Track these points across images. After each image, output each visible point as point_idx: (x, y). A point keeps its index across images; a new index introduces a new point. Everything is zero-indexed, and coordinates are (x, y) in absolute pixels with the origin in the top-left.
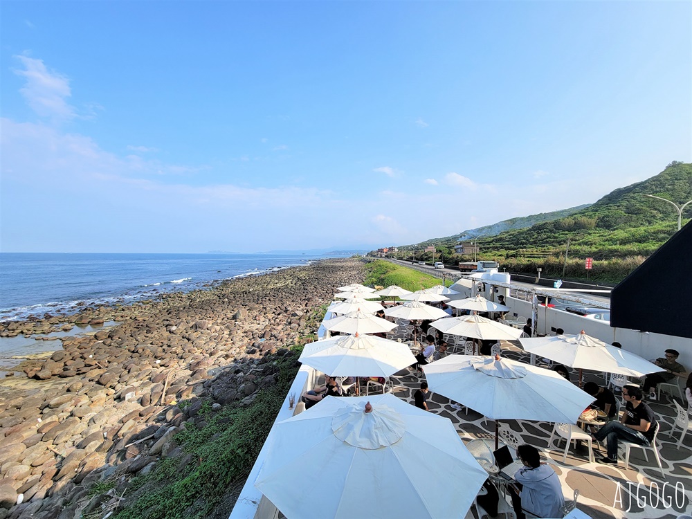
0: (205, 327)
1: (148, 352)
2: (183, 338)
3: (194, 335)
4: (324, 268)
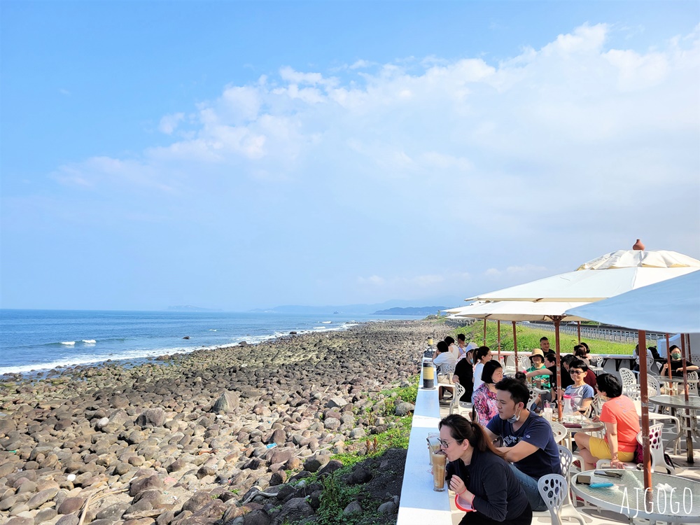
0: (161, 422)
1: (54, 460)
2: (120, 438)
3: (140, 436)
4: (376, 335)
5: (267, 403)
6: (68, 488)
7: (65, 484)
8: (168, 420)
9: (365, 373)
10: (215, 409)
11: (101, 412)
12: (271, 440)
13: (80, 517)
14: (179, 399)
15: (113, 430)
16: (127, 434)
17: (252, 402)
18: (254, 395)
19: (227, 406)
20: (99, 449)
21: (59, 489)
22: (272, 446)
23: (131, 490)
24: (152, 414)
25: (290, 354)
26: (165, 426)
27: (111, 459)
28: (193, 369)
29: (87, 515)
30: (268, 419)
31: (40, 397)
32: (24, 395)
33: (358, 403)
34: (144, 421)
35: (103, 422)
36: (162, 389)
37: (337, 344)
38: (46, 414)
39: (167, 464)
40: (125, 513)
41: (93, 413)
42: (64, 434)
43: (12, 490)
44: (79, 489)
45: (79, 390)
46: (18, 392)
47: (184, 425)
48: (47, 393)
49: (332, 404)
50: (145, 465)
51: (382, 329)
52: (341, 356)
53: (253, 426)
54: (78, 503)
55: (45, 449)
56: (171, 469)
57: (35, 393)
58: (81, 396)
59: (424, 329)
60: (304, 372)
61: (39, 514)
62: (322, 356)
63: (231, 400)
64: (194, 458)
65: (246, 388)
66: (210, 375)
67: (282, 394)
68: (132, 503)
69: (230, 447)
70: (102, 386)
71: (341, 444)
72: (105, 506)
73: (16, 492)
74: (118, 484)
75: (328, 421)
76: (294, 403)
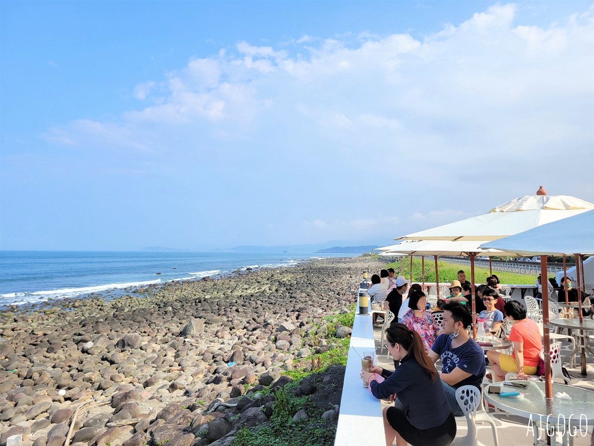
0: (137, 345)
1: (47, 378)
2: (103, 359)
3: (120, 357)
4: (319, 271)
5: (228, 328)
6: (59, 401)
7: (57, 398)
8: (143, 343)
9: (310, 303)
10: (183, 333)
11: (86, 337)
12: (231, 359)
13: (70, 425)
14: (153, 326)
15: (96, 352)
16: (109, 355)
17: (215, 327)
18: (216, 321)
19: (194, 331)
20: (85, 368)
21: (52, 402)
22: (232, 365)
23: (113, 403)
24: (130, 338)
25: (246, 286)
26: (141, 348)
27: (96, 377)
28: (165, 300)
29: (76, 424)
30: (228, 342)
31: (35, 325)
32: (21, 323)
33: (304, 328)
34: (123, 344)
35: (89, 345)
36: (138, 317)
37: (286, 278)
38: (39, 340)
39: (143, 381)
40: (108, 422)
41: (79, 338)
42: (56, 356)
43: (12, 404)
44: (69, 402)
45: (68, 318)
46: (16, 321)
47: (157, 347)
48: (40, 322)
49: (282, 329)
50: (124, 381)
51: (325, 265)
52: (289, 288)
53: (216, 347)
54: (68, 415)
55: (40, 368)
56: (146, 384)
57: (30, 321)
58: (70, 323)
59: (360, 265)
60: (259, 302)
61: (35, 423)
62: (274, 288)
63: (197, 326)
64: (166, 375)
65: (210, 316)
66: (179, 305)
67: (240, 320)
68: (114, 413)
69: (197, 365)
70: (87, 315)
71: (290, 362)
72: (90, 416)
73: (16, 405)
74: (101, 397)
75: (279, 343)
76: (250, 328)
